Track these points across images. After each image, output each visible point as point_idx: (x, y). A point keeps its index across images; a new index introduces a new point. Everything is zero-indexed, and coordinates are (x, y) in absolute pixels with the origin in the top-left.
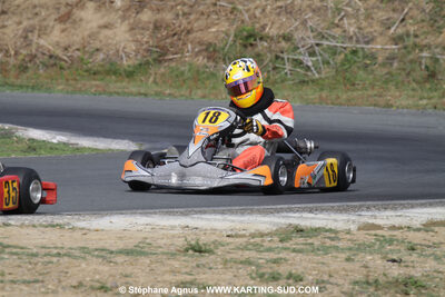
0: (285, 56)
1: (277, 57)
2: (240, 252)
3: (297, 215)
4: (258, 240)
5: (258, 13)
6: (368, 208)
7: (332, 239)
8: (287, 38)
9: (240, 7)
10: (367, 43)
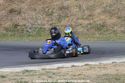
0: (24, 30)
1: (22, 30)
2: (13, 77)
3: (27, 67)
4: (17, 74)
5: (17, 20)
6: (44, 65)
7: (35, 73)
8: (25, 25)
9: (13, 19)
10: (44, 26)
